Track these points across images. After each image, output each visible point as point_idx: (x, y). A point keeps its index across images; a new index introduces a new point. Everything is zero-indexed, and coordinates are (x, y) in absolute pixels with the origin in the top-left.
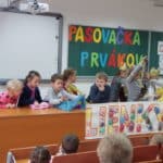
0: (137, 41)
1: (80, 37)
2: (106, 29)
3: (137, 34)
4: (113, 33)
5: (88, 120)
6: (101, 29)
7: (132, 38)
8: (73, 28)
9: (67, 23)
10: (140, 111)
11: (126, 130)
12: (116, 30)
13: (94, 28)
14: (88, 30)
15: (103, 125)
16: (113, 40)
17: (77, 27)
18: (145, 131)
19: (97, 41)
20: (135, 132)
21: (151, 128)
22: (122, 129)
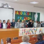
0: (30, 14)
1: (18, 13)
2: (23, 12)
4: (25, 13)
5: (19, 32)
6: (22, 12)
7: (29, 14)
8: (16, 12)
10: (31, 30)
11: (28, 34)
12: (26, 12)
14: (19, 12)
15: (23, 33)
17: (17, 11)
18: (32, 34)
19: (21, 14)
20: (30, 35)
21: (33, 34)
22: (27, 34)
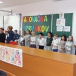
3: (46, 17)
6: (32, 16)
9: (22, 16)
12: (37, 16)
13: (29, 17)
16: (36, 20)
